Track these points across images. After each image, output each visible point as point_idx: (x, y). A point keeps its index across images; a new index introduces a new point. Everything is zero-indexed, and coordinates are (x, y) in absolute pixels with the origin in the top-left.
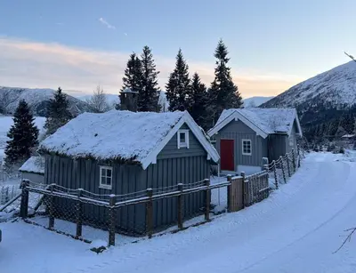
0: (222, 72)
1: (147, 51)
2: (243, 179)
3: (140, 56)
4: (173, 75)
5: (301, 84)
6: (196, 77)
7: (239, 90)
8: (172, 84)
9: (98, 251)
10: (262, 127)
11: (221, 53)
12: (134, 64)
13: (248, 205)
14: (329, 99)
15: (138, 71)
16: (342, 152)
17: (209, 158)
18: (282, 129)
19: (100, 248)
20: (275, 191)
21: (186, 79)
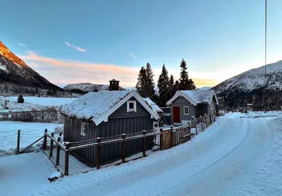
0: (184, 74)
1: (148, 65)
2: (172, 130)
3: (145, 68)
4: (161, 76)
5: (226, 81)
6: (172, 77)
7: (195, 83)
8: (160, 80)
9: (52, 180)
10: (194, 100)
11: (183, 65)
12: (143, 72)
13: (175, 145)
14: (241, 87)
15: (145, 75)
16: (246, 112)
17: (152, 117)
18: (205, 100)
19: (53, 178)
20: (195, 136)
21: (167, 78)
